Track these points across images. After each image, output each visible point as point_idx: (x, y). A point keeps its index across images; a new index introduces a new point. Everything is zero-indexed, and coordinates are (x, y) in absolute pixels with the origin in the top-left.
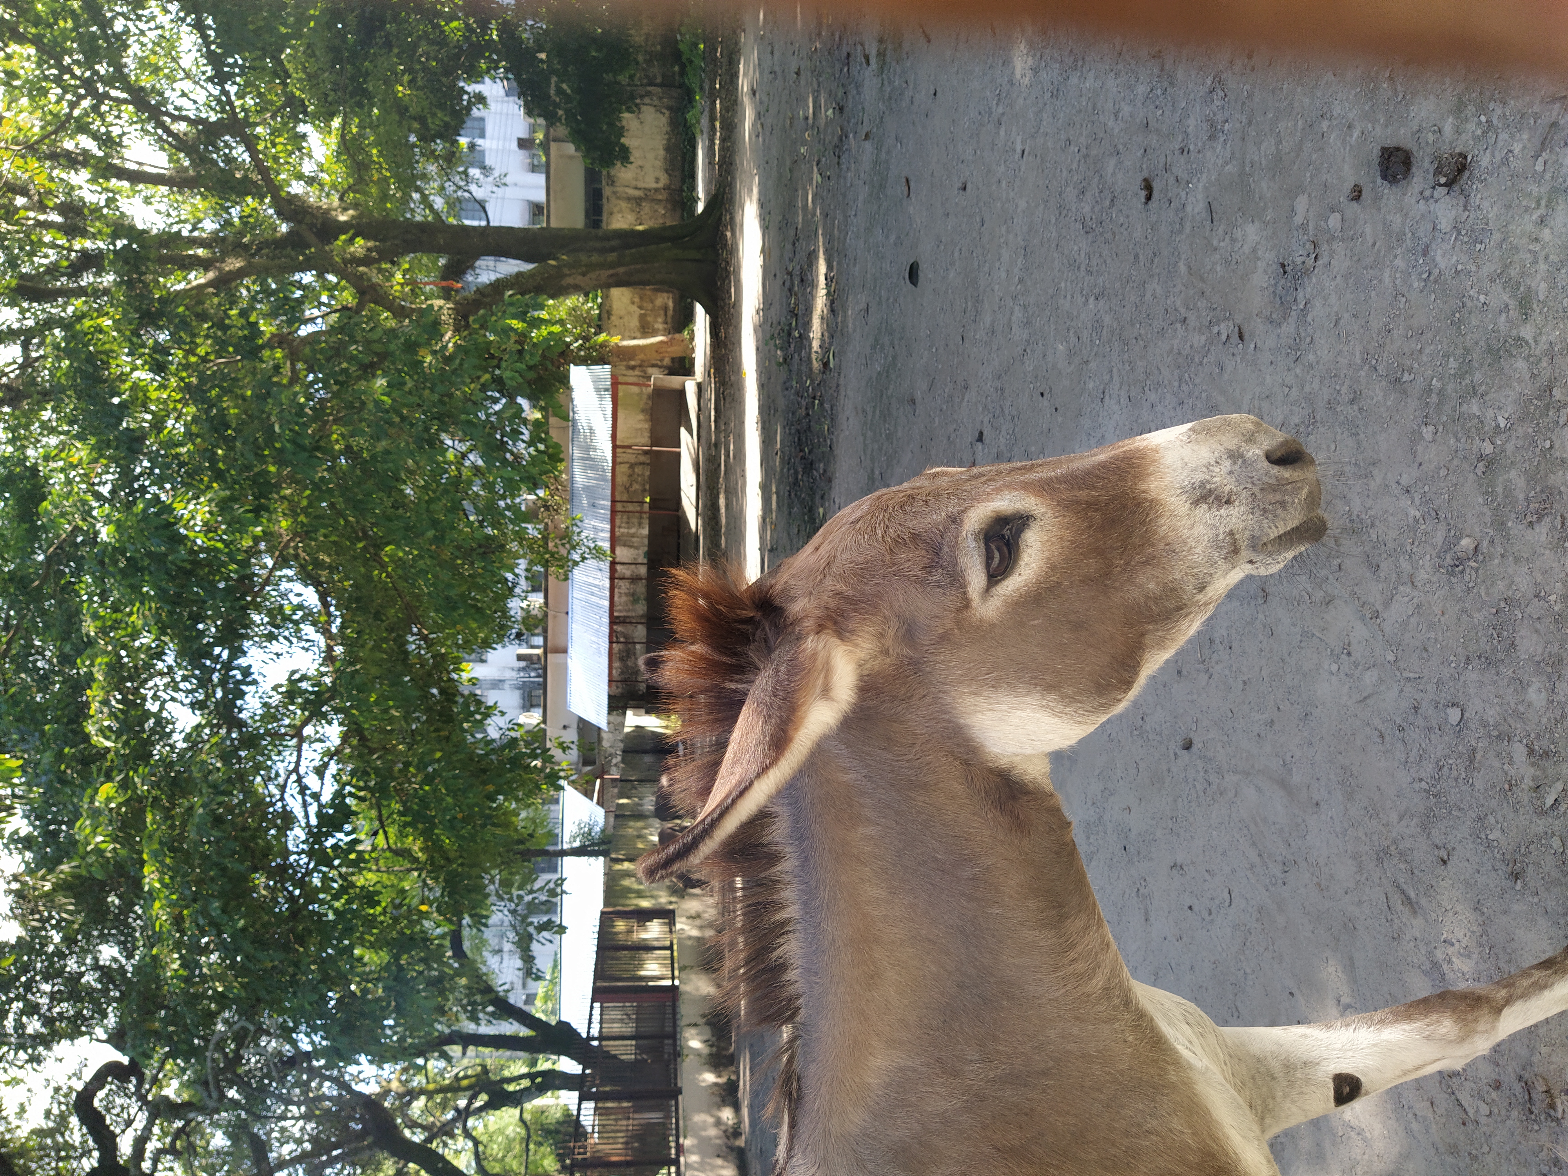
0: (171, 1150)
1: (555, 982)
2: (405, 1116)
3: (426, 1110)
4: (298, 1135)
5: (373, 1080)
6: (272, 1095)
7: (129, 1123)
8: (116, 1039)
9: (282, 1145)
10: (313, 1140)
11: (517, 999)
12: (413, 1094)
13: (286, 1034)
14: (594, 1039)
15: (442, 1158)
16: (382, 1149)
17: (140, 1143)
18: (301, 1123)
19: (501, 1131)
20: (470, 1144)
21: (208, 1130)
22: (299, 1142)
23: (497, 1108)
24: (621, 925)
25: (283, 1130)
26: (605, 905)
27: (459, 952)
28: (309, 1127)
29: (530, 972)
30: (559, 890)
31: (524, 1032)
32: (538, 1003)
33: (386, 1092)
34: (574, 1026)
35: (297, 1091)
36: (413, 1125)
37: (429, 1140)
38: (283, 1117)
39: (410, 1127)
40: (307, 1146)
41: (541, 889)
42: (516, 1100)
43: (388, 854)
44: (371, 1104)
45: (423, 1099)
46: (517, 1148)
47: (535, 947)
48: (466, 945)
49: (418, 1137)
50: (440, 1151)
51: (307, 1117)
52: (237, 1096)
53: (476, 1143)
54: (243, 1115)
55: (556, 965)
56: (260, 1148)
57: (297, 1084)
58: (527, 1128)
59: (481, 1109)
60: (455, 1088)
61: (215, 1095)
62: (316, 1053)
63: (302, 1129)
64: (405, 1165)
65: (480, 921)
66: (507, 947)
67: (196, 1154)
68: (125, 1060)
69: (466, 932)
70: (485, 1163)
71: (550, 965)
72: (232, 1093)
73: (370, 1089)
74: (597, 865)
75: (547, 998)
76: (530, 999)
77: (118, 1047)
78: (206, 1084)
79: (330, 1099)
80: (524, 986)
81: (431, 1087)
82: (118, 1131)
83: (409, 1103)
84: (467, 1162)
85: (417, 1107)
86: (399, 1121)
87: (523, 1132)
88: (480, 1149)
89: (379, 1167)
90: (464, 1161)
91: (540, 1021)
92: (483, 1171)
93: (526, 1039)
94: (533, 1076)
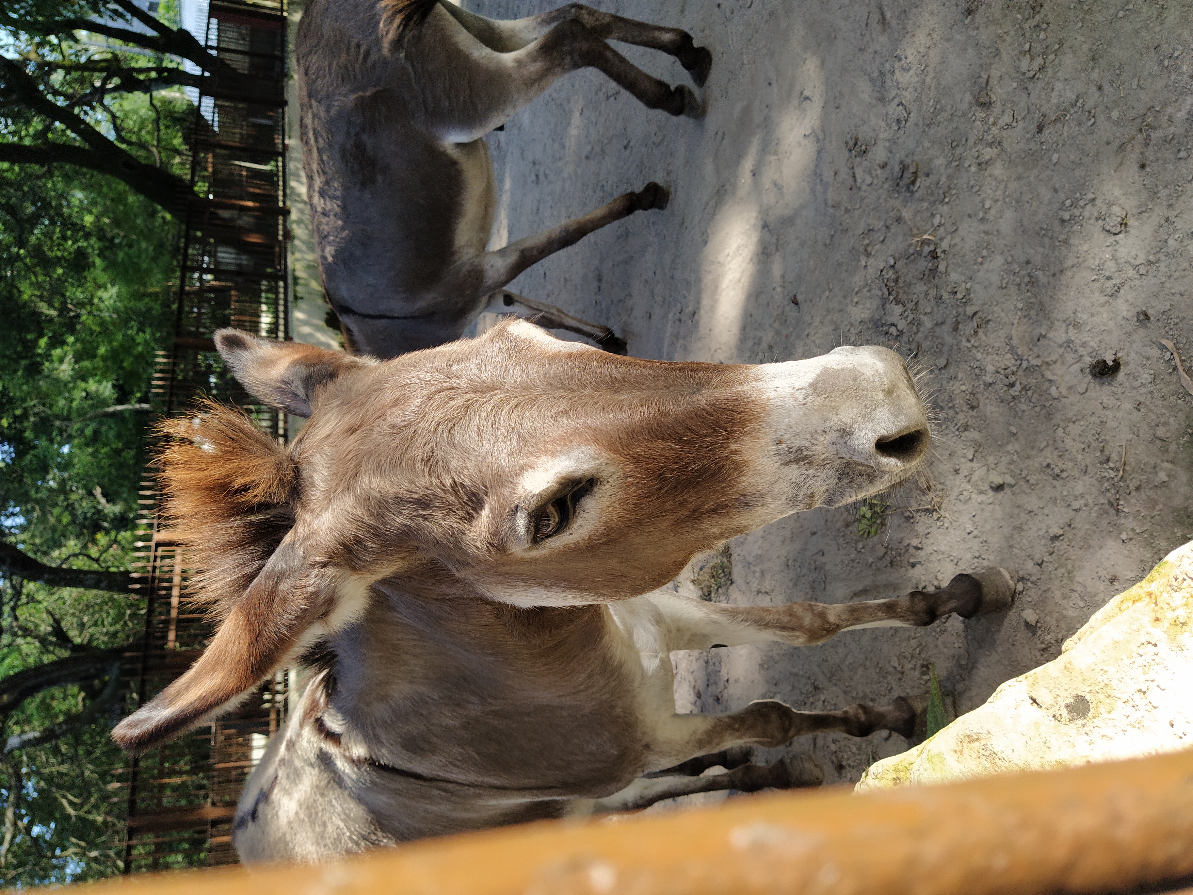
2: (47, 83)
3: (65, 82)
5: (11, 49)
12: (50, 67)
14: (212, 48)
15: (83, 121)
16: (29, 107)
19: (135, 111)
20: (108, 116)
23: (130, 91)
31: (150, 32)
32: (161, 10)
33: (26, 61)
34: (193, 34)
36: (55, 92)
37: (72, 106)
39: (52, 94)
42: (146, 87)
44: (13, 69)
45: (61, 72)
46: (150, 127)
49: (61, 102)
50: (82, 116)
53: (114, 117)
58: (158, 112)
59: (115, 90)
60: (91, 66)
64: (52, 123)
70: (123, 134)
73: (11, 55)
75: (168, 7)
76: (154, 6)
81: (67, 63)
83: (49, 73)
84: (108, 131)
85: (57, 77)
86: (41, 87)
87: (153, 115)
88: (118, 122)
89: (28, 122)
90: (106, 130)
91: (162, 25)
92: (120, 138)
93: (150, 39)
94: (159, 70)
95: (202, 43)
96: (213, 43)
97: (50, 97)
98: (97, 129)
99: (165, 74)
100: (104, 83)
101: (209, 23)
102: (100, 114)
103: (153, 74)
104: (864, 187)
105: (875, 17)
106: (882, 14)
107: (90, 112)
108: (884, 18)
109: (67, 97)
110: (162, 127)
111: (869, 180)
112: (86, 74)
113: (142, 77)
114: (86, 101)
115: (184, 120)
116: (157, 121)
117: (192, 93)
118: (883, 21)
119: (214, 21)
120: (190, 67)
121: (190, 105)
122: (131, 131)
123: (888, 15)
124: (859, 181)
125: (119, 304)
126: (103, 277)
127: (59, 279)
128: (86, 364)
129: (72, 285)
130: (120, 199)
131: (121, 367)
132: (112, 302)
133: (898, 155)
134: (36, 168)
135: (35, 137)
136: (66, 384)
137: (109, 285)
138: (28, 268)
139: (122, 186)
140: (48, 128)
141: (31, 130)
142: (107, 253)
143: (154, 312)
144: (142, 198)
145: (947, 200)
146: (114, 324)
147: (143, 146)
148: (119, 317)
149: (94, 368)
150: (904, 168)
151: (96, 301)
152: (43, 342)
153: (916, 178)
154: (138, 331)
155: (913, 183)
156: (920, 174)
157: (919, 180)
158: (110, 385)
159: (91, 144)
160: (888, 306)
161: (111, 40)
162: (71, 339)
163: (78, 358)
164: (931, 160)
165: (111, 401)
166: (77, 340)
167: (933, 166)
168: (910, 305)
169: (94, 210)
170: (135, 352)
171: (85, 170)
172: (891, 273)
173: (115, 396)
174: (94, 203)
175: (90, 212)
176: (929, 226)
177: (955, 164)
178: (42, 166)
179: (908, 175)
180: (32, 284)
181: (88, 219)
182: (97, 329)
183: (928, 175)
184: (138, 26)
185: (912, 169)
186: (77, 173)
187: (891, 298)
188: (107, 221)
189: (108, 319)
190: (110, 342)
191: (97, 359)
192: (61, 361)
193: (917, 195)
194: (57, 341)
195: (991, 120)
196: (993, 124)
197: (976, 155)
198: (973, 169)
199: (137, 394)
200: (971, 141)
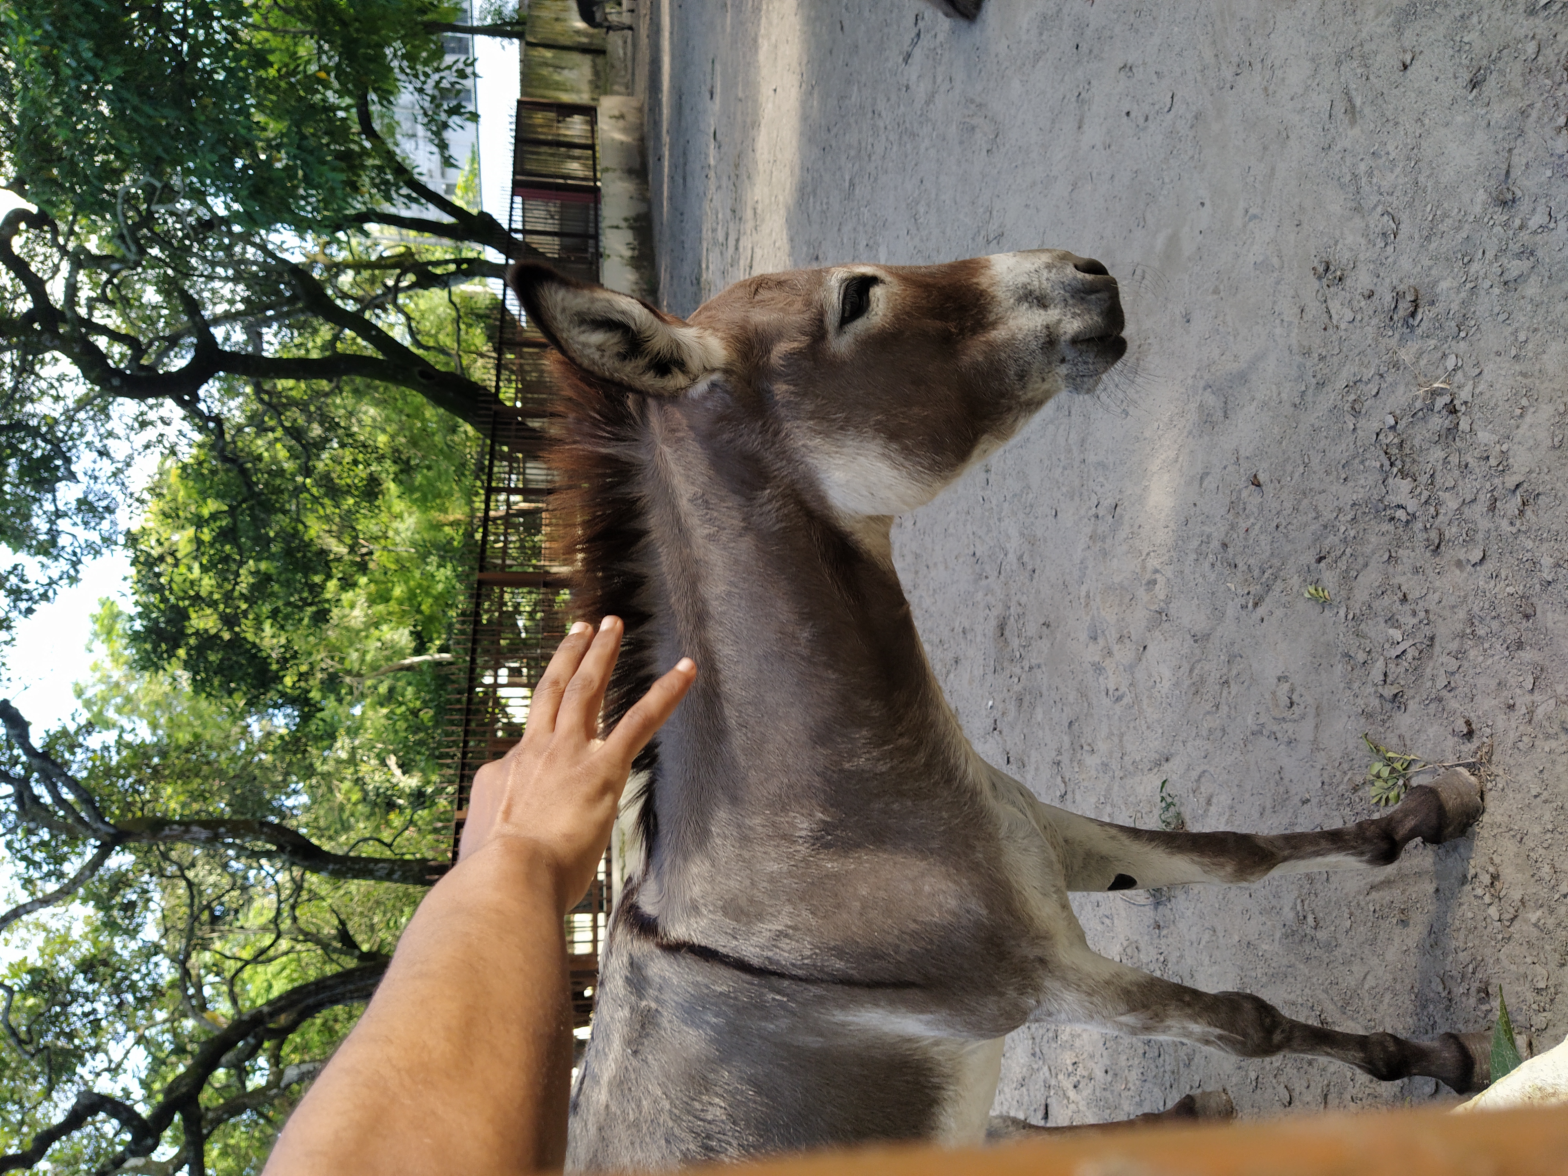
0: (103, 299)
1: (475, 173)
2: (335, 287)
3: (355, 284)
4: (229, 296)
5: (297, 251)
6: (196, 255)
7: (56, 269)
8: (17, 185)
9: (215, 304)
10: (245, 300)
11: (437, 186)
12: (340, 267)
13: (199, 197)
14: (517, 231)
15: (375, 327)
16: (316, 316)
17: (72, 289)
18: (230, 285)
19: (432, 310)
20: (402, 319)
21: (138, 286)
22: (232, 302)
23: (426, 288)
24: (539, 118)
25: (213, 291)
26: (523, 93)
27: (368, 130)
28: (240, 288)
29: (448, 162)
30: (470, 71)
31: (447, 219)
32: (458, 192)
33: (313, 263)
34: (495, 217)
35: (221, 254)
36: (345, 296)
37: (362, 311)
38: (210, 278)
39: (342, 298)
40: (240, 306)
42: (443, 282)
44: (299, 273)
45: (350, 273)
46: (450, 328)
47: (448, 135)
48: (377, 126)
49: (351, 306)
50: (374, 321)
51: (236, 280)
52: (160, 255)
53: (409, 318)
54: (170, 272)
55: (475, 157)
56: (193, 307)
57: (219, 247)
58: (457, 310)
59: (409, 288)
60: (383, 264)
61: (134, 248)
62: (235, 217)
63: (233, 292)
64: (341, 331)
65: (387, 99)
66: (421, 131)
67: (131, 307)
68: (34, 209)
69: (375, 109)
70: (419, 337)
71: (469, 155)
72: (155, 251)
73: (296, 258)
75: (467, 188)
76: (450, 189)
77: (22, 194)
78: (122, 237)
79: (255, 263)
80: (443, 175)
81: (356, 262)
82: (45, 278)
83: (337, 275)
84: (403, 337)
85: (346, 279)
86: (330, 292)
87: (454, 314)
88: (413, 324)
89: (315, 331)
90: (400, 334)
91: (461, 209)
92: (418, 344)
93: (448, 226)
94: (458, 262)
95: (506, 226)
96: (518, 225)
97: (339, 302)
98: (391, 334)
99: (464, 266)
100: (398, 281)
101: (512, 202)
102: (394, 317)
103: (452, 267)
104: (1343, 326)
105: (1340, 107)
106: (1350, 100)
107: (383, 315)
108: (1353, 107)
109: (356, 300)
110: (463, 326)
111: (1349, 316)
112: (377, 272)
113: (439, 271)
114: (377, 303)
115: (488, 317)
116: (458, 320)
117: (495, 286)
118: (1351, 111)
119: (518, 200)
120: (493, 255)
121: (494, 298)
122: (428, 334)
123: (1358, 102)
124: (1335, 317)
125: (417, 536)
126: (399, 506)
127: (349, 511)
128: (381, 608)
129: (365, 517)
130: (417, 413)
131: (419, 611)
132: (409, 534)
133: (1388, 280)
134: (324, 385)
135: (323, 348)
136: (358, 632)
137: (406, 515)
138: (315, 499)
139: (419, 398)
140: (336, 338)
141: (319, 341)
142: (402, 477)
143: (455, 543)
144: (441, 411)
145: (1463, 334)
146: (411, 559)
147: (442, 350)
148: (417, 551)
149: (390, 613)
150: (1398, 297)
151: (391, 533)
152: (332, 585)
153: (1416, 307)
154: (439, 566)
155: (1413, 315)
156: (1421, 302)
157: (1420, 310)
158: (406, 632)
159: (384, 354)
160: (1390, 480)
161: (404, 231)
162: (363, 580)
163: (372, 601)
164: (1436, 283)
165: (408, 651)
166: (371, 581)
167: (1438, 290)
168: (1424, 479)
169: (388, 429)
170: (434, 592)
171: (377, 382)
172: (1391, 436)
173: (413, 645)
174: (388, 420)
175: (384, 431)
176: (1440, 371)
177: (1469, 285)
178: (330, 381)
179: (1405, 306)
180: (319, 518)
181: (382, 439)
182: (393, 567)
183: (1433, 303)
184: (433, 213)
185: (1410, 297)
186: (368, 386)
187: (1395, 470)
188: (403, 440)
189: (405, 554)
190: (406, 582)
191: (392, 603)
192: (352, 606)
193: (1419, 331)
194: (347, 584)
195: (1517, 222)
196: (1521, 228)
197: (1499, 270)
198: (1496, 291)
199: (437, 642)
200: (1490, 255)
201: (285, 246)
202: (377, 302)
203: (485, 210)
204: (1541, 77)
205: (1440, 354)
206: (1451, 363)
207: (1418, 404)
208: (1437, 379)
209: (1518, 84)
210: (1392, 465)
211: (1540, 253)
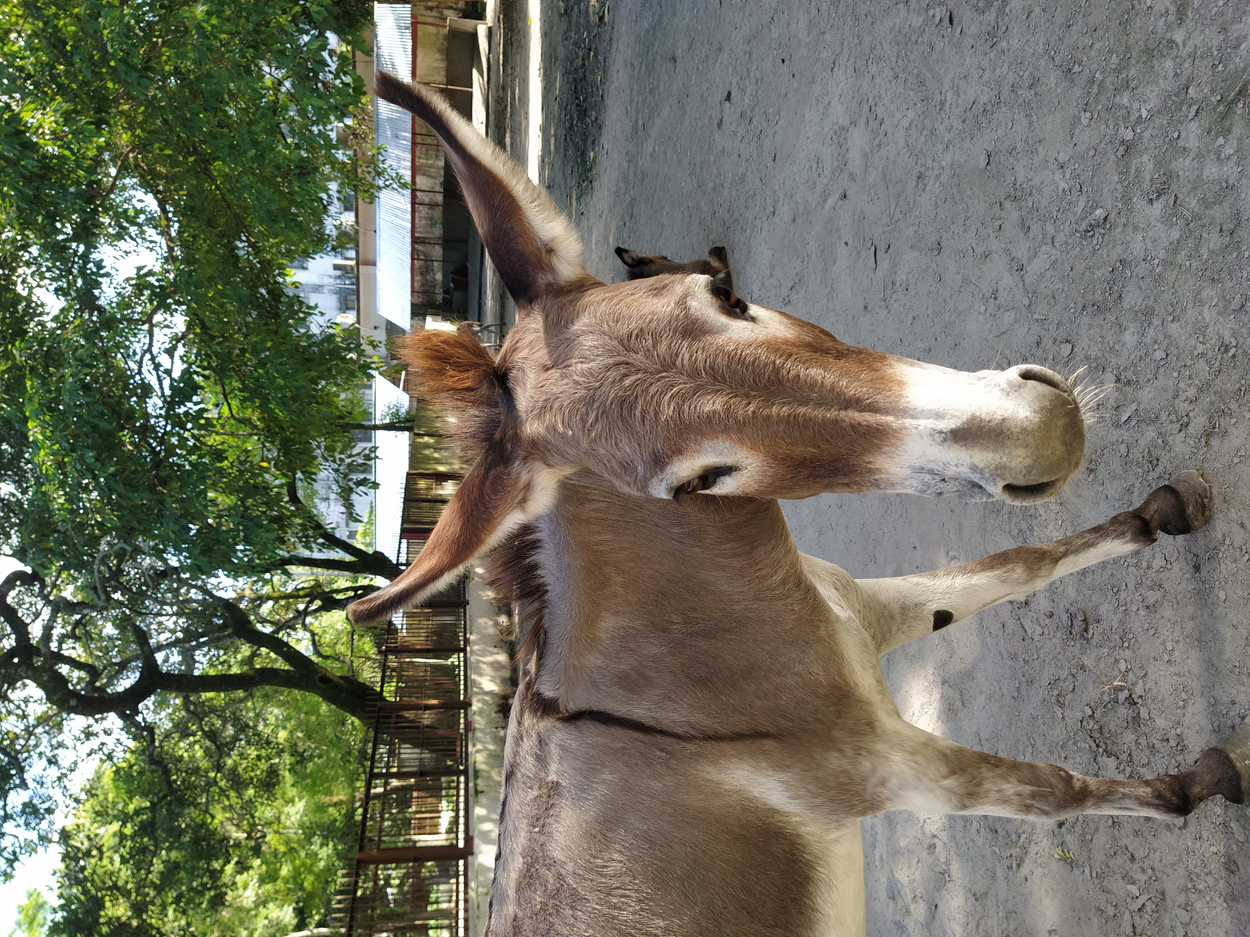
0: (72, 635)
1: (371, 522)
2: (257, 614)
3: (273, 611)
4: (172, 627)
5: (230, 589)
6: (150, 598)
7: (37, 615)
8: (20, 554)
9: (159, 634)
10: (185, 631)
11: (342, 534)
12: (261, 599)
13: (159, 554)
14: (402, 565)
15: (287, 644)
16: (239, 637)
17: (48, 629)
18: (174, 618)
19: (332, 627)
20: (308, 635)
21: (100, 623)
22: (173, 632)
23: (328, 610)
24: (422, 484)
25: (160, 624)
26: (411, 466)
27: (294, 499)
28: (181, 621)
29: (352, 516)
30: (373, 455)
31: (348, 558)
32: (359, 537)
33: (241, 598)
34: (387, 555)
35: (170, 595)
36: (264, 621)
37: (277, 632)
38: (159, 614)
39: (261, 623)
40: (180, 635)
41: (359, 454)
42: (342, 605)
43: (232, 421)
44: (229, 606)
45: (270, 603)
46: (345, 638)
47: (354, 497)
48: (300, 494)
49: (268, 629)
50: (285, 639)
51: (178, 614)
52: (121, 598)
53: (313, 634)
54: (128, 612)
55: (372, 511)
56: (142, 637)
57: (169, 590)
58: (352, 625)
59: (316, 611)
60: (295, 595)
61: (103, 597)
62: (182, 568)
63: (175, 623)
64: (258, 649)
65: (310, 477)
66: (333, 496)
67: (92, 639)
68: (29, 570)
69: (299, 484)
70: (320, 648)
71: (367, 510)
72: (117, 596)
73: (229, 595)
74: (405, 436)
75: (365, 534)
76: (352, 535)
77: (22, 560)
78: (95, 589)
79: (196, 601)
80: (347, 525)
81: (276, 595)
82: (28, 621)
83: (260, 606)
84: (307, 649)
85: (266, 608)
86: (252, 618)
87: (349, 627)
88: (317, 638)
89: (237, 650)
90: (304, 647)
91: (360, 550)
92: (317, 652)
93: (350, 563)
94: (355, 589)
95: (394, 561)
96: (403, 560)
97: (259, 626)
98: (297, 648)
100: (307, 606)
101: (400, 543)
102: (301, 634)
103: (350, 593)
104: (1036, 638)
107: (292, 633)
109: (272, 623)
110: (356, 637)
111: (1039, 630)
112: (291, 600)
113: (340, 597)
116: (352, 631)
119: (404, 541)
122: (327, 645)
124: (1029, 631)
125: (305, 819)
126: (292, 792)
127: (250, 801)
128: (269, 887)
129: (262, 804)
130: (314, 710)
131: (302, 888)
132: (298, 817)
133: (1061, 605)
134: (241, 693)
135: (242, 663)
136: (249, 911)
137: (297, 799)
138: (222, 791)
139: (317, 699)
140: (254, 655)
141: (239, 657)
142: (298, 768)
143: (338, 824)
144: (333, 707)
145: (1126, 645)
146: (298, 841)
147: (336, 658)
148: (304, 833)
149: (277, 892)
150: (1072, 617)
151: (283, 818)
152: (230, 868)
153: (1087, 625)
154: (322, 846)
155: (1086, 630)
156: (1090, 621)
157: (1091, 627)
158: (291, 909)
159: (291, 664)
161: (315, 570)
162: (257, 862)
163: (262, 881)
164: (1096, 607)
165: (291, 928)
166: (263, 862)
167: (1100, 612)
168: (1124, 757)
169: (288, 726)
170: (316, 870)
171: (282, 689)
172: (1092, 723)
173: (295, 922)
174: (288, 719)
175: (284, 728)
176: (1116, 672)
177: (1122, 609)
178: (246, 691)
179: (1078, 623)
180: (224, 809)
181: (282, 735)
182: (282, 849)
183: (1098, 621)
184: (338, 555)
185: (1080, 617)
186: (276, 692)
187: (1101, 750)
188: (300, 735)
189: (293, 836)
190: (292, 862)
191: (279, 882)
192: (245, 887)
193: (1093, 642)
194: (243, 867)
195: (1145, 564)
196: (1149, 567)
197: (1140, 598)
198: (1142, 613)
199: (317, 918)
200: (1131, 586)
201: (221, 586)
202: (290, 624)
203: (378, 550)
204: (1134, 468)
205: (1113, 660)
206: (1122, 666)
207: (1106, 698)
208: (1115, 678)
209: (1119, 471)
210: (1098, 746)
211: (1166, 586)
